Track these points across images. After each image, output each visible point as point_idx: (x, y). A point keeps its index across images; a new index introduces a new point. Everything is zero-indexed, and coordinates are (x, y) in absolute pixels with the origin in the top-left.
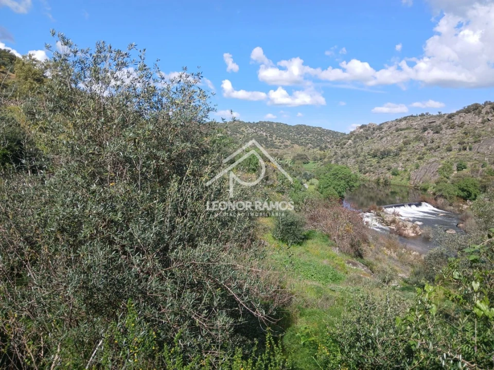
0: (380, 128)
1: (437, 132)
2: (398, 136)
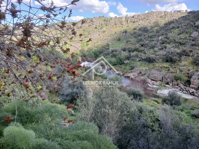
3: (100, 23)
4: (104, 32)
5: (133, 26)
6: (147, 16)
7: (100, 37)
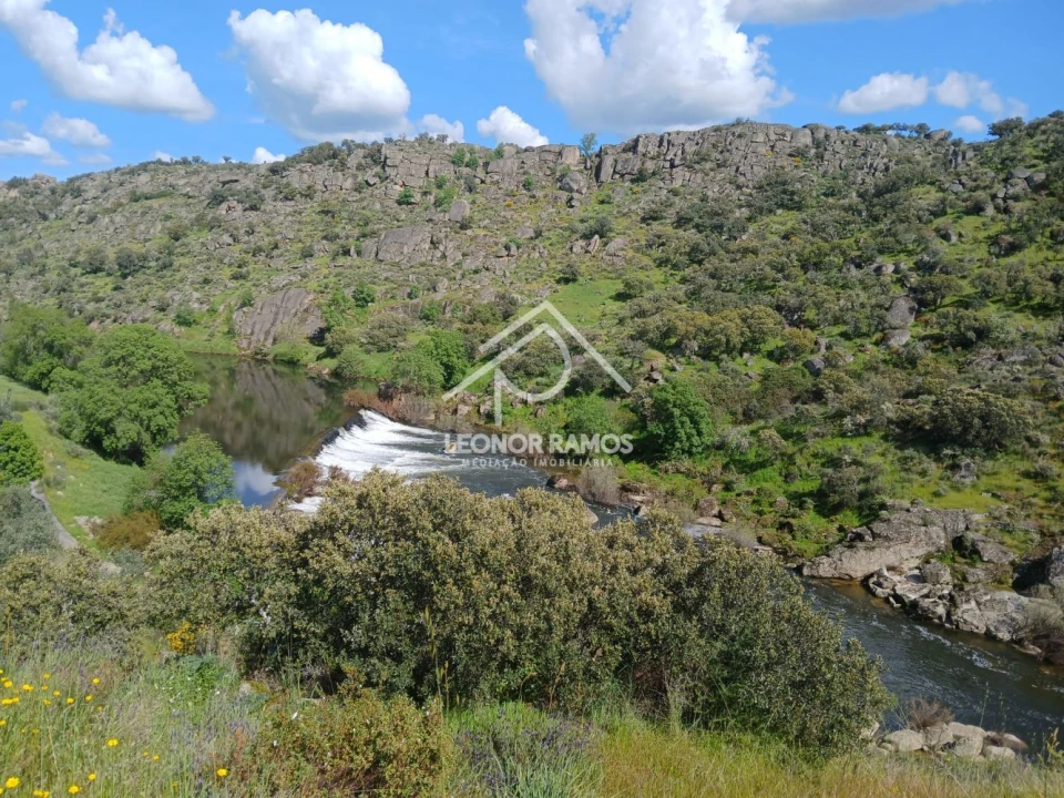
0: (74, 189)
1: (254, 208)
3: (431, 175)
4: (464, 227)
5: (636, 201)
6: (714, 146)
7: (444, 256)
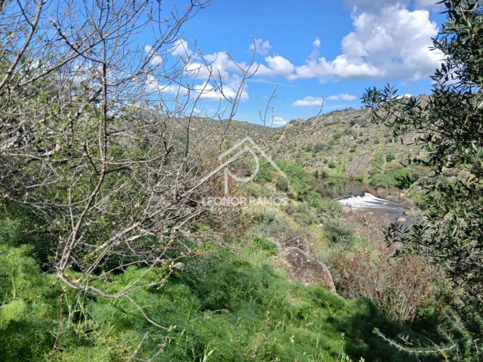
0: (309, 123)
1: (363, 126)
2: (327, 130)
